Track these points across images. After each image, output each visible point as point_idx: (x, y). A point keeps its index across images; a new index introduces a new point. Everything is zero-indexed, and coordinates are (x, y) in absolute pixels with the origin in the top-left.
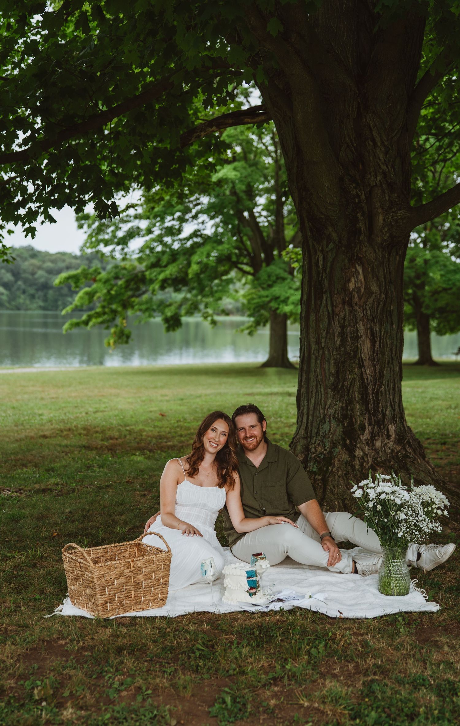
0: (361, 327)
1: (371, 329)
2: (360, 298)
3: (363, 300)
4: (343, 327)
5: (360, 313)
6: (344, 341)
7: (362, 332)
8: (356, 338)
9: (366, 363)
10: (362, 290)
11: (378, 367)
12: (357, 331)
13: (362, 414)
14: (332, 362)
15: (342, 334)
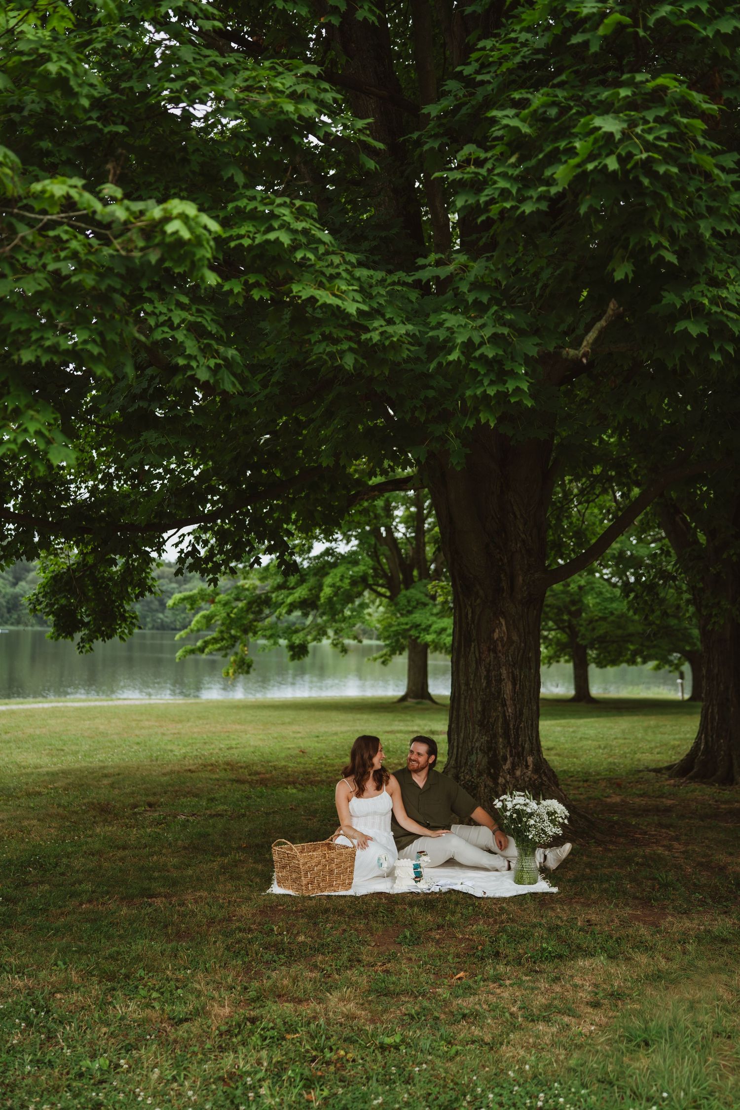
0: (504, 671)
1: (513, 673)
2: (503, 646)
3: (505, 648)
4: (488, 671)
5: (503, 659)
6: (489, 683)
7: (504, 676)
8: (500, 681)
9: (508, 703)
10: (505, 639)
11: (518, 706)
12: (501, 674)
13: (504, 747)
14: (479, 701)
15: (488, 677)
